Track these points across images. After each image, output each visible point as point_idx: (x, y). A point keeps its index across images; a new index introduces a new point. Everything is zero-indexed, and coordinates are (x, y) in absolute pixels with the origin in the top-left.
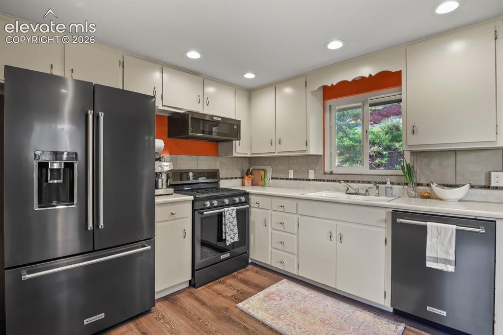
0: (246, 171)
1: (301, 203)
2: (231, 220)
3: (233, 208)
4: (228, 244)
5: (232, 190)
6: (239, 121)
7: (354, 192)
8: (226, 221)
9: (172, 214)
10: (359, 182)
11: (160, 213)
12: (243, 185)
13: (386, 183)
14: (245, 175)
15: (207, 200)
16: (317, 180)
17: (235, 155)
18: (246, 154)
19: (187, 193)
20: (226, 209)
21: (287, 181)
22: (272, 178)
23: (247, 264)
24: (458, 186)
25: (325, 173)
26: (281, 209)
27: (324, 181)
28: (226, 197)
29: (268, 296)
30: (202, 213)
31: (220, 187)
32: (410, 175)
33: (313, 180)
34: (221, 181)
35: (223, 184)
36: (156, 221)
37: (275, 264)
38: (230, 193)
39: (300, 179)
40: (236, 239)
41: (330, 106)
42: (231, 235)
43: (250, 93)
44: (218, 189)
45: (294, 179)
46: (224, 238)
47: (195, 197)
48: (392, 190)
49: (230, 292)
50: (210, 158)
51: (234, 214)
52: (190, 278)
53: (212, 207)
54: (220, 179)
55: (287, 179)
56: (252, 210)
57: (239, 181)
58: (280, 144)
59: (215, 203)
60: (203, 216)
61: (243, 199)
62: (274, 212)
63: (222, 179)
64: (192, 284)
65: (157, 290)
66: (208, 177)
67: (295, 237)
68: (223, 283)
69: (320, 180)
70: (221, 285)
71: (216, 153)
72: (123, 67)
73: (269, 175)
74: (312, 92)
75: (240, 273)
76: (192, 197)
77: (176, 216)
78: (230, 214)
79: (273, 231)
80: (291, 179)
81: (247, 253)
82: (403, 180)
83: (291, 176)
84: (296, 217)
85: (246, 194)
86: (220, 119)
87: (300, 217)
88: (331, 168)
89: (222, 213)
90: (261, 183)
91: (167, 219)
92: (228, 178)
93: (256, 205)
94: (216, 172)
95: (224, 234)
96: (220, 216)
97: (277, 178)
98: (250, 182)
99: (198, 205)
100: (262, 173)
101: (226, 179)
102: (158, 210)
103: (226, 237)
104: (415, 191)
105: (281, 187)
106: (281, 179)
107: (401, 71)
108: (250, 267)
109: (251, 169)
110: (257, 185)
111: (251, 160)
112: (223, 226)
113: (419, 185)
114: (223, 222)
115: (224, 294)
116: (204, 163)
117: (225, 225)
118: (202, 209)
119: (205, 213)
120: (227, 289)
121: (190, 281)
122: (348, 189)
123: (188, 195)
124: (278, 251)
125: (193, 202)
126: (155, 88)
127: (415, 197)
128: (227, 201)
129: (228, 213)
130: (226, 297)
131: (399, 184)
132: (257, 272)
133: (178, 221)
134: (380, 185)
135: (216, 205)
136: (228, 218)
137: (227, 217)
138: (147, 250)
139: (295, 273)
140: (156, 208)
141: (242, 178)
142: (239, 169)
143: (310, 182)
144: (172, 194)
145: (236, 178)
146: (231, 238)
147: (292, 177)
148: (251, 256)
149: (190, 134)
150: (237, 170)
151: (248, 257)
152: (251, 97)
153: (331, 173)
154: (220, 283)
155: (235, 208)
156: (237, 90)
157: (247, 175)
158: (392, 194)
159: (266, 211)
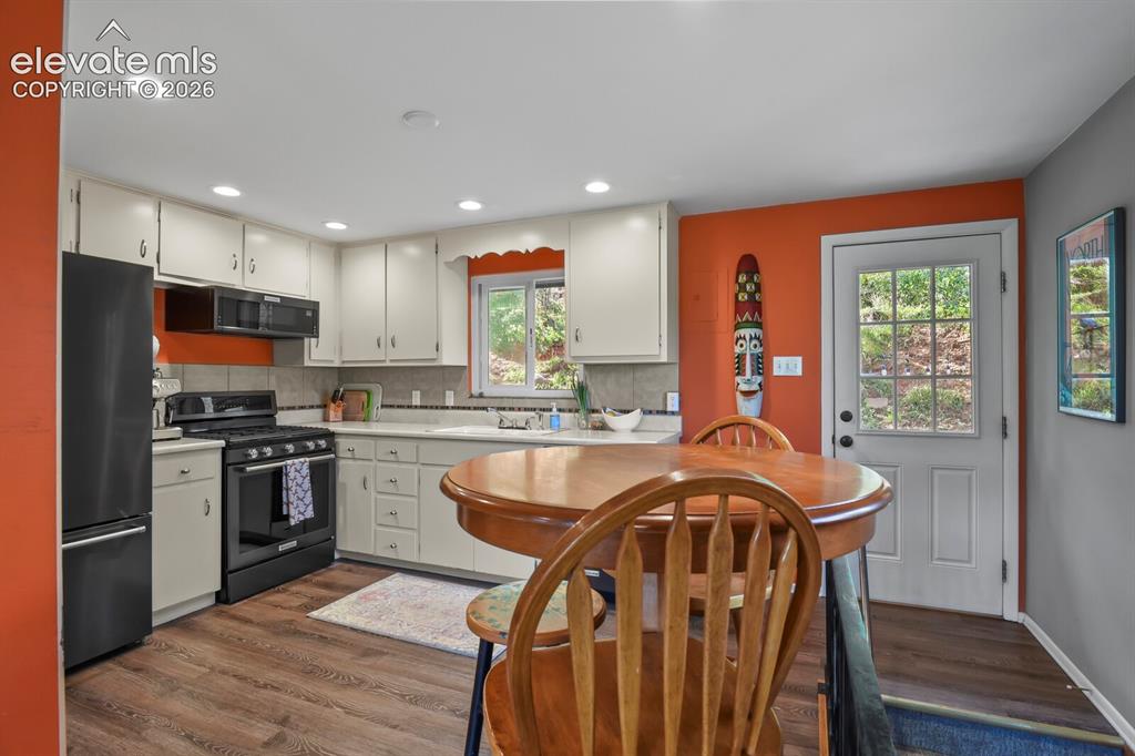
0: (331, 395)
1: (424, 446)
2: (300, 480)
3: (302, 460)
4: (293, 522)
5: (301, 428)
6: (316, 304)
7: (510, 425)
8: (290, 482)
9: (183, 472)
10: (519, 409)
11: (161, 472)
12: (326, 419)
13: (551, 410)
14: (329, 401)
15: (252, 447)
16: (458, 408)
17: (307, 363)
18: (332, 361)
19: (209, 435)
20: (289, 462)
21: (409, 411)
22: (382, 406)
23: (332, 559)
24: (628, 412)
25: (472, 396)
26: (392, 457)
27: (469, 408)
28: (289, 441)
29: (365, 597)
30: (242, 470)
31: (278, 424)
32: (582, 397)
33: (453, 408)
34: (279, 412)
35: (283, 419)
36: (154, 485)
37: (383, 552)
38: (297, 434)
39: (431, 407)
40: (310, 513)
41: (480, 285)
42: (300, 506)
43: (340, 251)
44: (272, 427)
45: (421, 407)
46: (285, 513)
47: (227, 442)
48: (559, 420)
49: (296, 602)
50: (254, 370)
51: (306, 471)
52: (219, 588)
53: (262, 459)
54: (277, 409)
55: (409, 407)
56: (341, 463)
57: (318, 413)
58: (393, 346)
59: (268, 451)
60: (242, 475)
61: (323, 443)
62: (381, 464)
63: (282, 409)
64: (222, 597)
65: (155, 608)
66: (249, 407)
67: (415, 500)
68: (285, 590)
69: (464, 408)
70: (279, 595)
71: (269, 360)
72: (78, 202)
73: (377, 400)
74: (446, 263)
75: (318, 575)
76: (223, 442)
77: (191, 476)
78: (297, 472)
79: (379, 496)
80: (416, 407)
81: (330, 541)
82: (574, 404)
83: (416, 400)
84: (415, 468)
85: (330, 435)
86: (278, 300)
87: (421, 467)
88: (480, 388)
89: (281, 468)
90: (363, 415)
91: (173, 482)
92: (293, 408)
93: (349, 455)
94: (269, 396)
95: (285, 507)
96: (278, 475)
97: (391, 406)
98: (340, 414)
99: (233, 456)
100: (365, 396)
101: (289, 408)
102: (157, 465)
103: (288, 510)
104: (587, 420)
105: (398, 421)
106: (399, 407)
107: (563, 251)
108: (336, 565)
109: (341, 390)
110: (353, 420)
111: (344, 373)
112: (284, 492)
113: (594, 411)
114: (284, 486)
115: (284, 605)
116: (244, 379)
117: (287, 490)
118: (243, 463)
119: (248, 469)
120: (291, 597)
121: (218, 594)
122: (501, 421)
123: (212, 438)
124: (387, 530)
125: (224, 451)
126: (143, 242)
127: (587, 428)
128: (290, 448)
129: (293, 469)
130: (290, 608)
131: (570, 411)
132: (349, 570)
133: (193, 485)
134: (545, 414)
135: (269, 455)
136: (292, 477)
137: (292, 475)
138: (138, 534)
139: (414, 559)
140: (154, 463)
141: (324, 406)
142: (316, 391)
143: (447, 411)
144: (179, 439)
145: (312, 407)
146: (300, 513)
147: (419, 403)
148: (340, 546)
149: (217, 327)
150: (313, 393)
151: (333, 548)
152: (340, 258)
153: (481, 396)
154: (279, 592)
155: (308, 459)
156: (312, 244)
157: (334, 400)
158: (559, 425)
159: (366, 463)
